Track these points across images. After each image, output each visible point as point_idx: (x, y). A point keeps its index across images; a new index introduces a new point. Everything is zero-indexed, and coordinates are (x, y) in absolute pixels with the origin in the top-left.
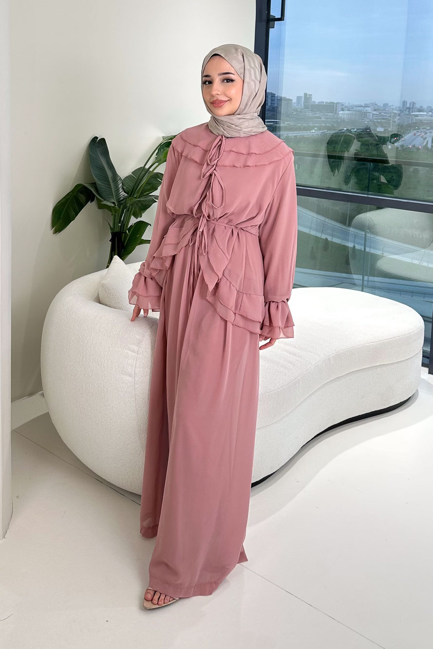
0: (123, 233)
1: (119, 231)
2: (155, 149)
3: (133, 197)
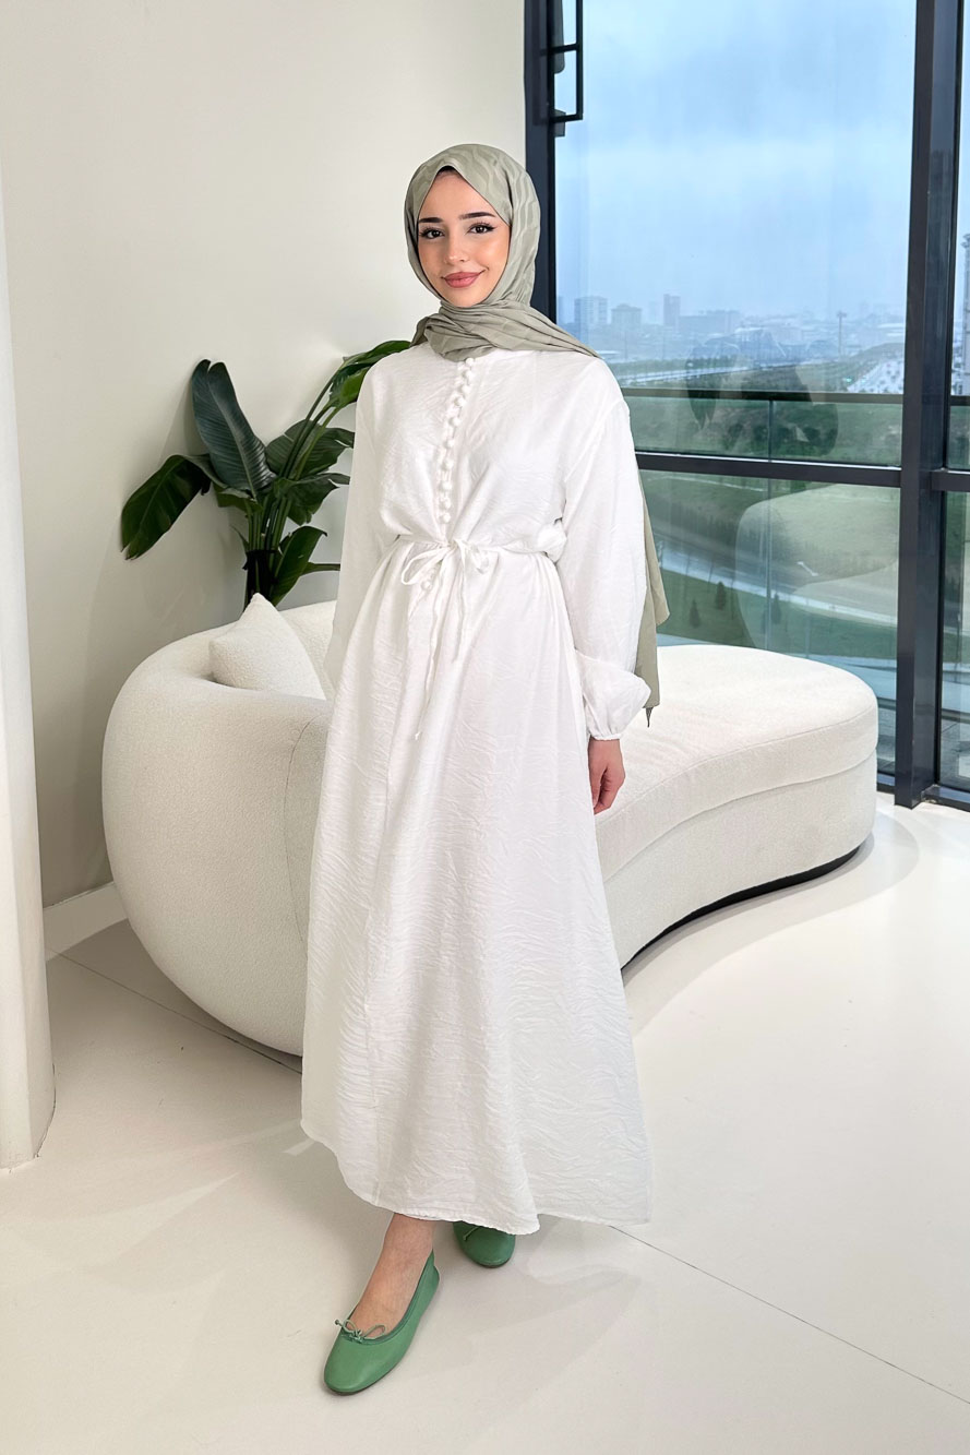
0: (270, 551)
1: (262, 547)
2: (328, 381)
3: (287, 478)
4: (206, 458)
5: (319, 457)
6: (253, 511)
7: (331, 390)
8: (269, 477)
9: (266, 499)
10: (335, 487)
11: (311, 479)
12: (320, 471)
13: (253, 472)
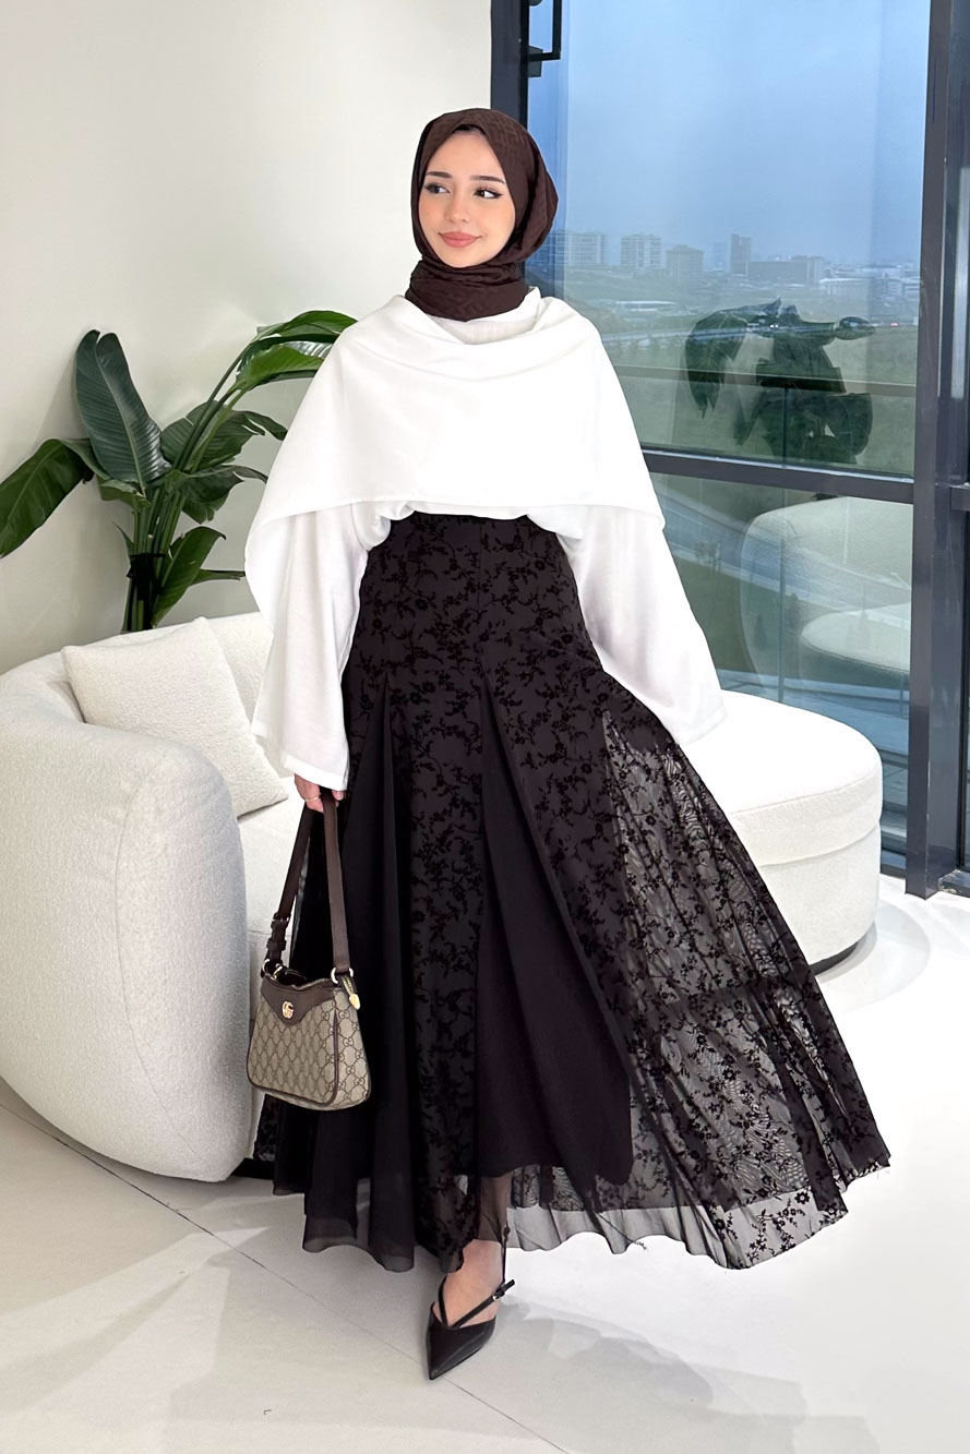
0: (160, 555)
1: (149, 550)
2: (237, 356)
3: (182, 470)
4: (87, 444)
5: (220, 446)
6: (141, 505)
7: (239, 369)
8: (163, 467)
9: (157, 492)
10: (241, 481)
11: (211, 471)
12: (223, 461)
13: (144, 459)
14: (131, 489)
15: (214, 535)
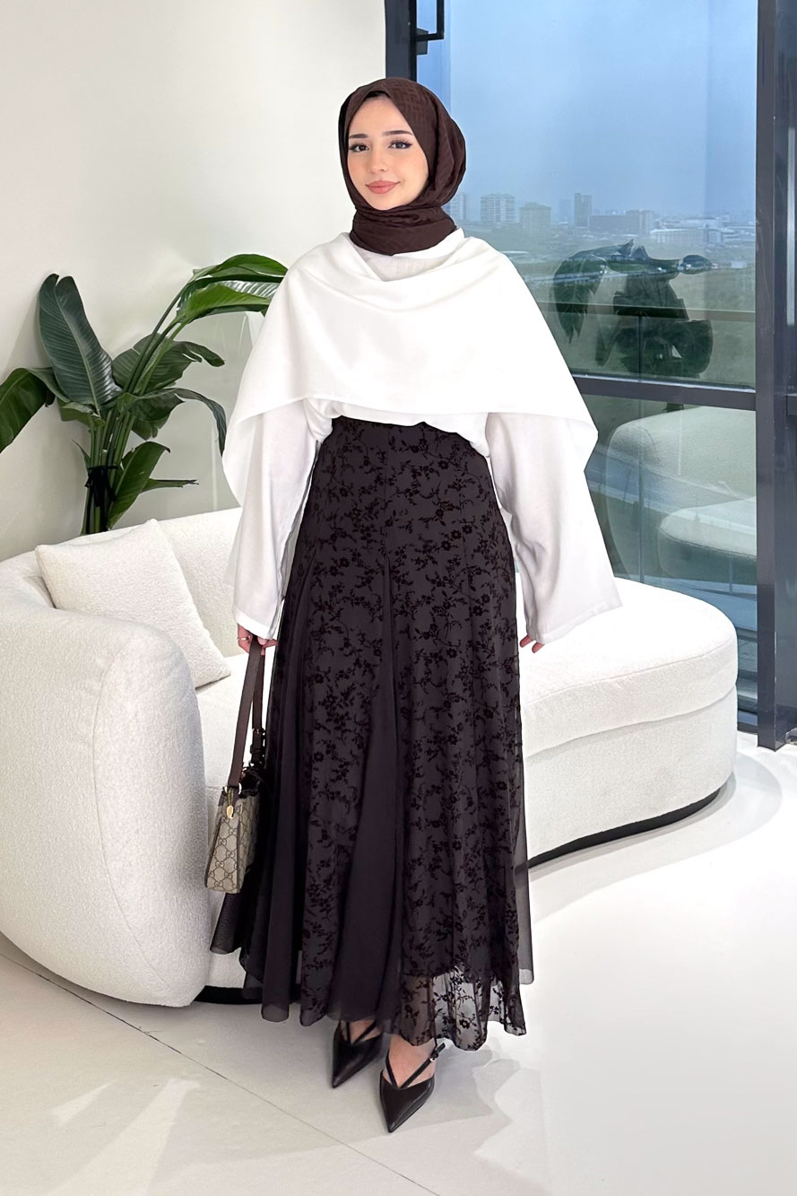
0: (112, 467)
1: (107, 463)
2: (177, 294)
3: (131, 393)
4: (50, 372)
5: (164, 372)
6: (96, 425)
7: (179, 305)
8: (114, 391)
9: (110, 413)
10: (182, 402)
11: (156, 393)
12: (165, 386)
13: (97, 385)
14: (89, 410)
15: (160, 449)
